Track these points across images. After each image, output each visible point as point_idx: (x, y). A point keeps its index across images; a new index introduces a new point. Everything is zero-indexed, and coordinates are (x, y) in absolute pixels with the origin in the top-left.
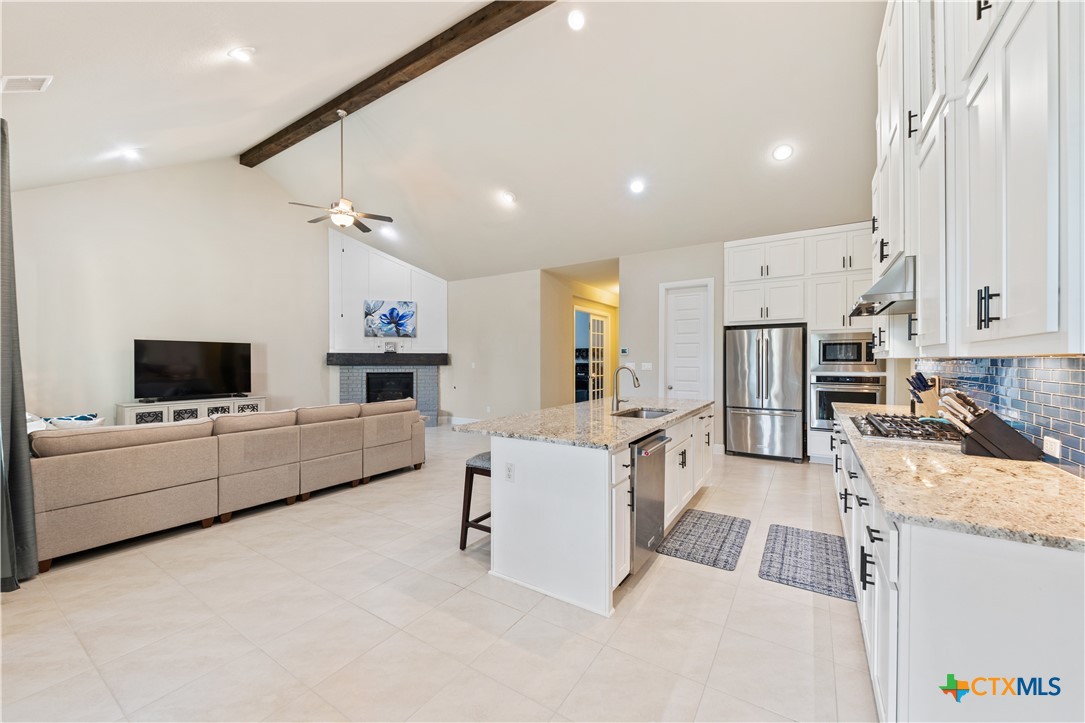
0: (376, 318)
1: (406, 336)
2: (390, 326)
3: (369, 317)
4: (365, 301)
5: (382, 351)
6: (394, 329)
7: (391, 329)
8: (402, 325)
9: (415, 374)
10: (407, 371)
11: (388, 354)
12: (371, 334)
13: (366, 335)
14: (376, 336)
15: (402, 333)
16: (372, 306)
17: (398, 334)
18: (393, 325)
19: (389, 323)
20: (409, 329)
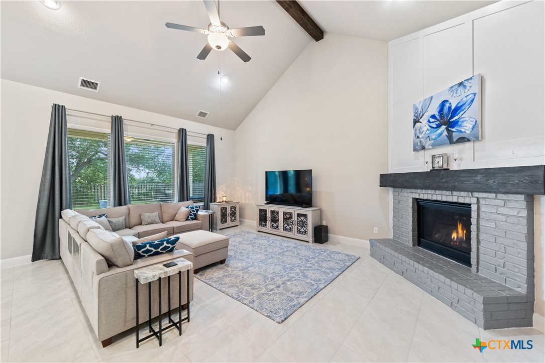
0: (424, 125)
1: (462, 140)
2: (440, 130)
3: (418, 124)
4: (414, 105)
5: (427, 168)
6: (445, 133)
7: (441, 134)
8: (455, 124)
9: (474, 208)
10: (461, 200)
11: (435, 172)
12: (420, 147)
13: (415, 150)
14: (423, 148)
15: (456, 136)
16: (420, 109)
17: (451, 141)
18: (443, 127)
19: (438, 126)
20: (466, 127)
